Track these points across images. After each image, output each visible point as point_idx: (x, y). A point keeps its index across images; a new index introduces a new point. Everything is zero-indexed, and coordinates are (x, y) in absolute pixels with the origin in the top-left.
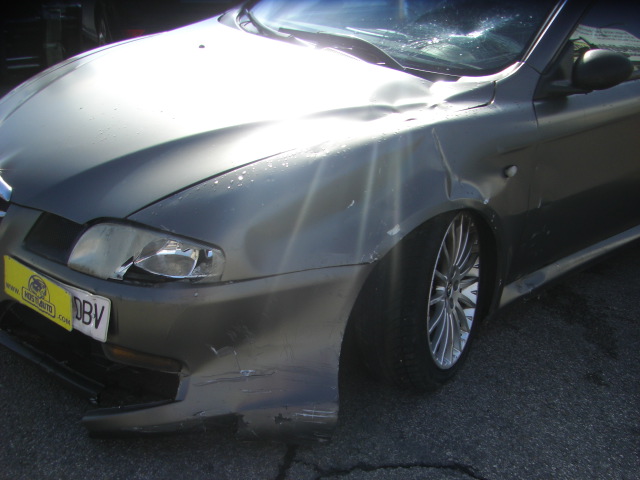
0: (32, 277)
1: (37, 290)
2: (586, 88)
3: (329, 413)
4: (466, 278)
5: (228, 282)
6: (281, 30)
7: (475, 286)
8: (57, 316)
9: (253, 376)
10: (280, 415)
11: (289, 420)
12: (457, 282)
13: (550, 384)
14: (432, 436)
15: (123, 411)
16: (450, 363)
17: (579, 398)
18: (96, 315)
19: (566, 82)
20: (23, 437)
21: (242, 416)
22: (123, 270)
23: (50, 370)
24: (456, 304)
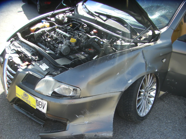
0: (24, 93)
1: (26, 96)
3: (110, 134)
4: (152, 89)
5: (82, 98)
6: (96, 12)
7: (155, 91)
8: (32, 104)
9: (88, 123)
10: (96, 134)
11: (99, 136)
12: (148, 91)
13: (174, 120)
14: (141, 137)
15: (51, 133)
16: (145, 114)
17: (183, 124)
18: (43, 106)
20: (23, 137)
21: (85, 135)
22: (51, 93)
23: (29, 117)
24: (147, 97)
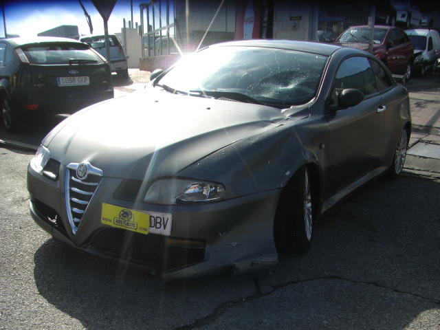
0: (123, 211)
1: (125, 217)
2: (345, 107)
8: (138, 227)
9: (237, 245)
10: (253, 262)
11: (257, 264)
15: (180, 269)
18: (164, 223)
19: (336, 105)
21: (235, 265)
